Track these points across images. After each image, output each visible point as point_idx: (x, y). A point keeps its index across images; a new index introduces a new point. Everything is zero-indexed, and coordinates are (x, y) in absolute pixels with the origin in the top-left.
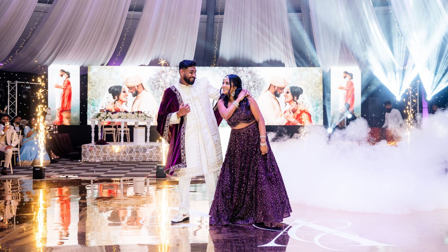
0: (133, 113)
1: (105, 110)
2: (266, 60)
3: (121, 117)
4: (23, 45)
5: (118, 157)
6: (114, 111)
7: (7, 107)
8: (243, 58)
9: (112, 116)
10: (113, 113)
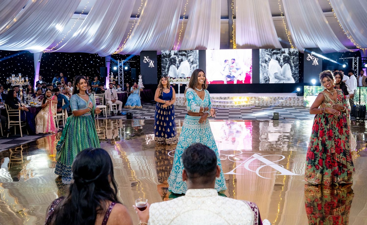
0: (185, 78)
1: (169, 77)
2: (263, 45)
3: (177, 81)
4: (126, 42)
5: (177, 103)
6: (174, 78)
7: (118, 77)
8: (250, 44)
9: (173, 80)
10: (173, 79)
